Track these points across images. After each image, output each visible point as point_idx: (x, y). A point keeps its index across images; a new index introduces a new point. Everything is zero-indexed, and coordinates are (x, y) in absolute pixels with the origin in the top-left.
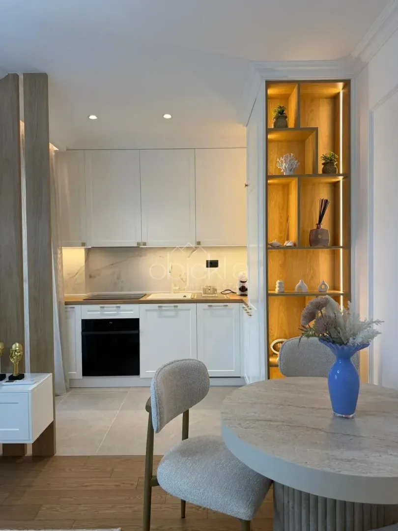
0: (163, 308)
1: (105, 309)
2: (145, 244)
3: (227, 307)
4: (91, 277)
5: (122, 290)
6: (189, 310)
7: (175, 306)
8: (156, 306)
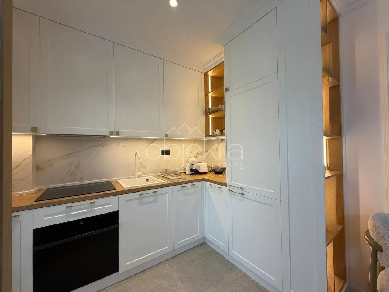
0: (144, 196)
1: (73, 208)
2: (118, 133)
3: (195, 186)
4: (38, 168)
5: (81, 179)
6: (167, 193)
7: (155, 192)
8: (136, 195)
